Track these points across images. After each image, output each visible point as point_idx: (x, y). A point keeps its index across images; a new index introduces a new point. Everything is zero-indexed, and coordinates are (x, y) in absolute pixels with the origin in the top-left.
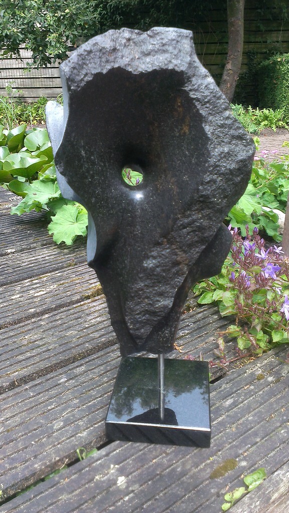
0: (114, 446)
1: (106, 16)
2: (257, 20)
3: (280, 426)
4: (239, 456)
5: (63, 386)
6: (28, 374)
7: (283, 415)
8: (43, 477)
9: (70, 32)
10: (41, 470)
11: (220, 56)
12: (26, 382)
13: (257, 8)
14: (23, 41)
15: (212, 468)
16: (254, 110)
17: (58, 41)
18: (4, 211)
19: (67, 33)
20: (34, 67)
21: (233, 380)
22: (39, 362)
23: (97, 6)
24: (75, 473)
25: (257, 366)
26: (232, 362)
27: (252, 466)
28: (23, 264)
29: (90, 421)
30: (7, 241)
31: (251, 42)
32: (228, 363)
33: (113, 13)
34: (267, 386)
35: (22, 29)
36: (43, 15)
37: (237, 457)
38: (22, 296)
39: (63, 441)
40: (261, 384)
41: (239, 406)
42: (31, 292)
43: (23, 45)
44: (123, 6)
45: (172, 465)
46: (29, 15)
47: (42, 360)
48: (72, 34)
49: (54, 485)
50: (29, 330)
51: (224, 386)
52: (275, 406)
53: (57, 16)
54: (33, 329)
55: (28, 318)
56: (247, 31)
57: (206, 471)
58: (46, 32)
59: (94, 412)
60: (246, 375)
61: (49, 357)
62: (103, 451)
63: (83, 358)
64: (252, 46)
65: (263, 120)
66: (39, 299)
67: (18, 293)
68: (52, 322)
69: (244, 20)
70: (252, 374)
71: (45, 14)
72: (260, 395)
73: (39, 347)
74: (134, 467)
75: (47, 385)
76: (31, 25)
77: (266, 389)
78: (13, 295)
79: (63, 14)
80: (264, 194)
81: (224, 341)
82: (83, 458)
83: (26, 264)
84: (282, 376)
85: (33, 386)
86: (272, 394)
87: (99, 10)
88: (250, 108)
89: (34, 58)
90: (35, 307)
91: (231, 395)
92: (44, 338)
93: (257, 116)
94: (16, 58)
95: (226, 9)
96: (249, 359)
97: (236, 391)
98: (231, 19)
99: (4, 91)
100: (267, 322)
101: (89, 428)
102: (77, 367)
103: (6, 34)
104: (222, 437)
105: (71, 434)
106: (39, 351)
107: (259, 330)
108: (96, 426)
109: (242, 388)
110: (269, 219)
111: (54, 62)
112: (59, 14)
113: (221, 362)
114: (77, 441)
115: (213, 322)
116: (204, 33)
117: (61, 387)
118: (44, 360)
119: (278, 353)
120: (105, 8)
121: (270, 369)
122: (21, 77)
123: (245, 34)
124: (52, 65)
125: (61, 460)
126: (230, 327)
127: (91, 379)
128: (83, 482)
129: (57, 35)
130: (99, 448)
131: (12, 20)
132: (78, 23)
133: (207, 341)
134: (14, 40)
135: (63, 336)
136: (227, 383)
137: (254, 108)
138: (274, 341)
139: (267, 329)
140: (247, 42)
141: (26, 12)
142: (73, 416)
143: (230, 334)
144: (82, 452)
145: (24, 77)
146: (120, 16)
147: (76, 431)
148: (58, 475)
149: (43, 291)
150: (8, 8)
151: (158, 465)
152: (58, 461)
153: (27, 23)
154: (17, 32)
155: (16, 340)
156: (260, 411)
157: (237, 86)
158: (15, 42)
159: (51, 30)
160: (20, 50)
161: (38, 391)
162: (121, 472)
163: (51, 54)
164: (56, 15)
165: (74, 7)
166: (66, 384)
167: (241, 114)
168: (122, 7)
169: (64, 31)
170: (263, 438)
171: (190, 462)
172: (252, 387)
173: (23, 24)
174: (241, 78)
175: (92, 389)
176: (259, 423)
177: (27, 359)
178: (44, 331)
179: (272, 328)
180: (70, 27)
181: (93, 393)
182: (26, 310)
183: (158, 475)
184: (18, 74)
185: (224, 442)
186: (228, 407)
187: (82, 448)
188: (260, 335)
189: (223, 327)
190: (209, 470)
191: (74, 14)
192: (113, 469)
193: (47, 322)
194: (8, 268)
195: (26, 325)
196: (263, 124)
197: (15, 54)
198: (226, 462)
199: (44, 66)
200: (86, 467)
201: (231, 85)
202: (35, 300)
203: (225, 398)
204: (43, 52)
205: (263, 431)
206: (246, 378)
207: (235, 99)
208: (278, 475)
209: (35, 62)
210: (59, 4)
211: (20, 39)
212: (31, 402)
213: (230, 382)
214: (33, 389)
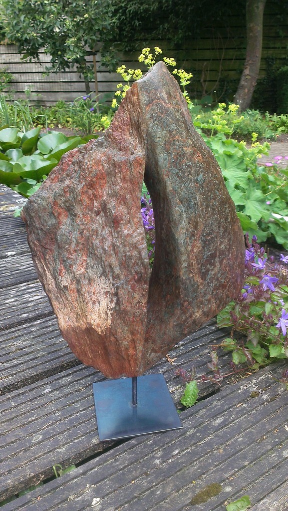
0: (93, 464)
1: (125, 21)
2: (276, 26)
3: (271, 449)
4: (224, 481)
5: (47, 397)
6: (12, 383)
7: (275, 438)
8: (16, 493)
9: (88, 37)
10: (14, 486)
11: (238, 61)
12: (10, 391)
13: (277, 14)
14: (42, 45)
15: (194, 492)
16: (271, 116)
17: (76, 46)
18: (9, 213)
19: (86, 38)
20: (53, 71)
21: (225, 396)
22: (25, 370)
23: (116, 12)
24: (49, 492)
25: (252, 382)
26: (226, 377)
27: (237, 492)
28: (22, 268)
29: (70, 436)
30: (9, 243)
31: (269, 48)
32: (221, 379)
33: (132, 19)
34: (261, 405)
35: (42, 34)
36: (62, 20)
37: (221, 482)
38: (17, 301)
39: (40, 456)
40: (255, 402)
41: (229, 426)
42: (26, 296)
43: (42, 50)
44: (142, 11)
45: (152, 487)
46: (49, 20)
47: (28, 368)
48: (91, 39)
49: (26, 503)
50: (19, 336)
51: (215, 403)
52: (267, 427)
53: (75, 21)
54: (23, 335)
55: (20, 323)
56: (266, 37)
57: (187, 495)
58: (66, 37)
59: (75, 426)
60: (239, 391)
61: (36, 366)
62: (80, 469)
63: (71, 367)
64: (271, 52)
65: (281, 126)
66: (33, 304)
67: (13, 297)
68: (43, 328)
69: (263, 26)
70: (246, 391)
71: (64, 19)
72: (253, 415)
73: (27, 354)
74: (111, 487)
75: (31, 395)
76: (50, 29)
77: (259, 407)
78: (8, 299)
79: (81, 18)
80: (275, 200)
81: (217, 355)
82: (59, 475)
83: (25, 267)
84: (278, 395)
85: (15, 396)
86: (265, 413)
87: (118, 15)
88: (267, 114)
89: (53, 62)
90: (27, 312)
91: (221, 413)
92: (33, 345)
93: (274, 121)
94: (35, 63)
95: (245, 15)
96: (245, 375)
97: (227, 409)
98: (250, 25)
99: (25, 95)
100: (264, 336)
101: (69, 443)
102: (64, 377)
103: (26, 39)
104: (208, 458)
105: (49, 448)
106: (27, 358)
107: (255, 344)
108: (76, 441)
109: (234, 406)
110: (279, 226)
111: (73, 67)
112: (78, 19)
113: (214, 377)
114: (54, 457)
115: (210, 333)
116: (223, 38)
117: (44, 398)
118: (31, 368)
119: (276, 369)
120: (124, 13)
121: (265, 386)
122: (41, 81)
123: (263, 40)
124: (71, 70)
125: (36, 476)
126: (225, 340)
127: (76, 391)
128: (56, 501)
129: (76, 39)
130: (77, 465)
131: (32, 25)
132: (97, 28)
133: (201, 353)
134: (33, 45)
135: (52, 343)
136: (219, 400)
137: (272, 113)
138: (271, 356)
139: (264, 343)
140: (265, 48)
141: (46, 17)
142: (54, 429)
143: (224, 347)
144: (58, 469)
145: (43, 81)
146: (139, 22)
147: (54, 446)
148: (30, 493)
149: (38, 296)
150: (29, 13)
151: (137, 487)
152: (33, 477)
153: (47, 28)
154: (37, 36)
155: (5, 346)
156: (251, 432)
157: (255, 92)
158: (34, 47)
159: (70, 35)
160: (39, 54)
161: (19, 402)
162: (97, 493)
163: (69, 58)
164: (75, 19)
165: (93, 12)
166: (50, 395)
167: (258, 119)
168: (141, 13)
169: (82, 36)
170: (252, 462)
171: (171, 485)
172: (245, 405)
173: (43, 29)
174: (260, 83)
175: (77, 401)
176: (249, 445)
177: (13, 366)
178: (34, 338)
179: (270, 342)
180: (89, 32)
181: (77, 405)
182: (18, 315)
183: (135, 497)
184: (38, 78)
185: (210, 465)
186: (218, 427)
187: (58, 465)
188: (257, 350)
189: (219, 339)
190: (190, 495)
191: (93, 19)
192: (89, 489)
193: (38, 328)
194: (6, 271)
195: (17, 330)
196: (280, 129)
197: (34, 58)
198: (209, 487)
199: (63, 70)
200: (61, 486)
201: (249, 91)
202: (29, 305)
203: (215, 416)
204: (62, 56)
205: (252, 453)
206: (239, 395)
207: (252, 105)
208: (264, 503)
209: (53, 66)
210: (78, 9)
211: (39, 44)
212: (11, 413)
213: (222, 398)
214: (16, 399)
